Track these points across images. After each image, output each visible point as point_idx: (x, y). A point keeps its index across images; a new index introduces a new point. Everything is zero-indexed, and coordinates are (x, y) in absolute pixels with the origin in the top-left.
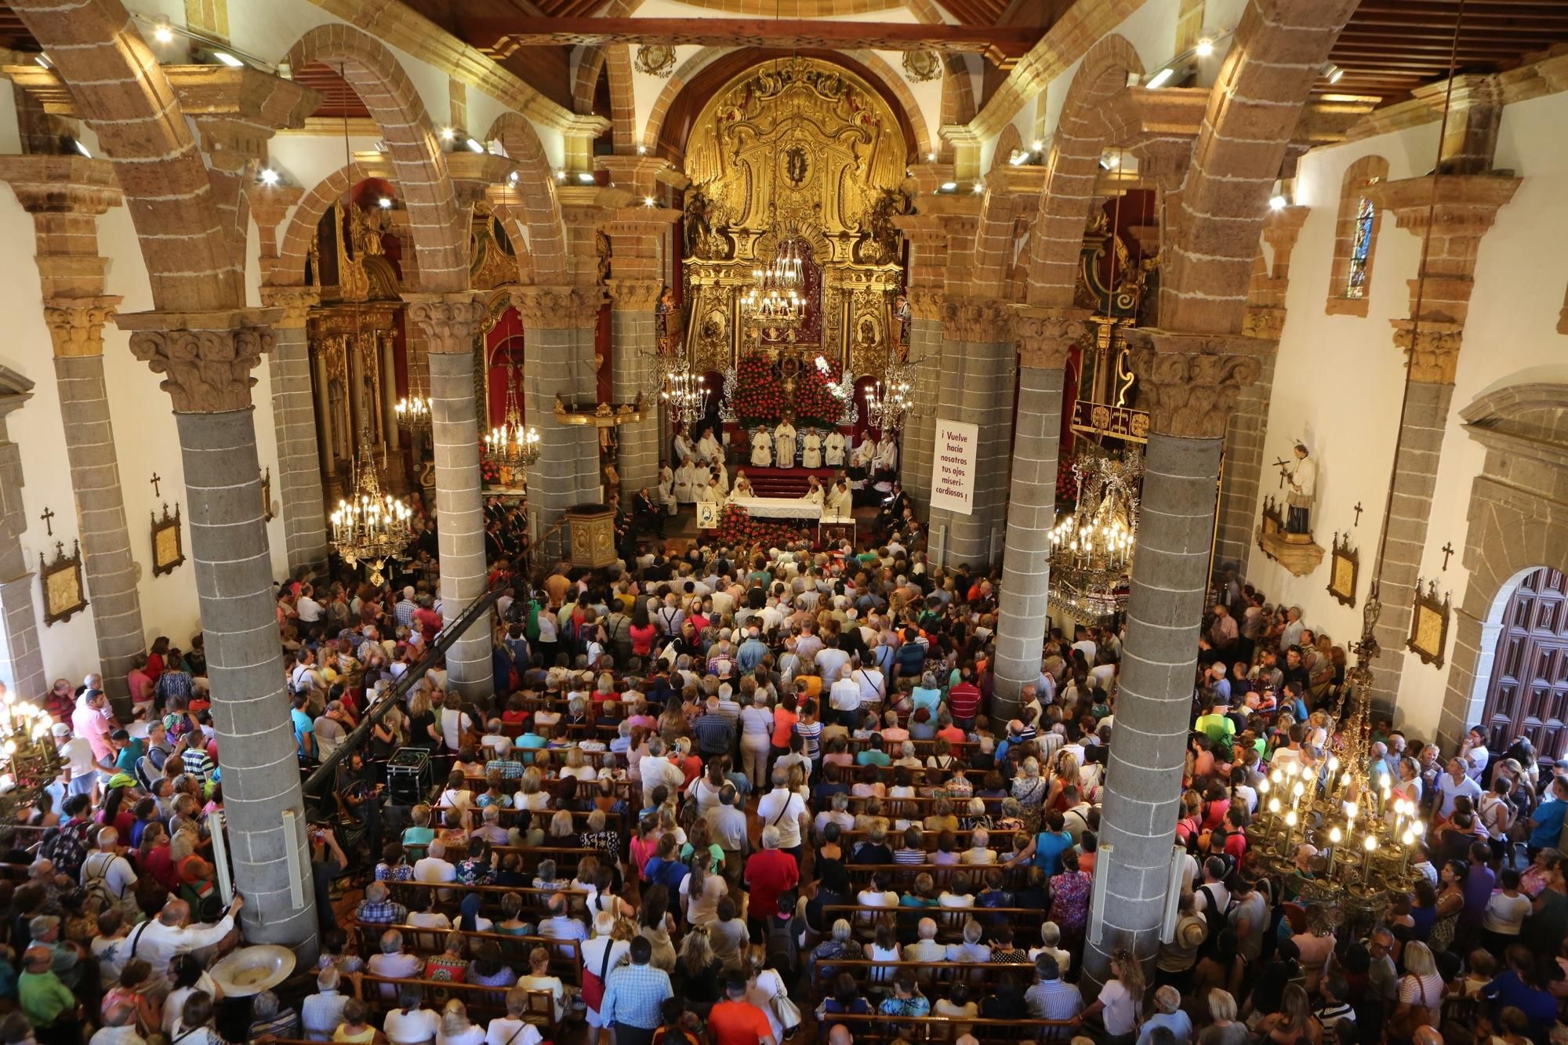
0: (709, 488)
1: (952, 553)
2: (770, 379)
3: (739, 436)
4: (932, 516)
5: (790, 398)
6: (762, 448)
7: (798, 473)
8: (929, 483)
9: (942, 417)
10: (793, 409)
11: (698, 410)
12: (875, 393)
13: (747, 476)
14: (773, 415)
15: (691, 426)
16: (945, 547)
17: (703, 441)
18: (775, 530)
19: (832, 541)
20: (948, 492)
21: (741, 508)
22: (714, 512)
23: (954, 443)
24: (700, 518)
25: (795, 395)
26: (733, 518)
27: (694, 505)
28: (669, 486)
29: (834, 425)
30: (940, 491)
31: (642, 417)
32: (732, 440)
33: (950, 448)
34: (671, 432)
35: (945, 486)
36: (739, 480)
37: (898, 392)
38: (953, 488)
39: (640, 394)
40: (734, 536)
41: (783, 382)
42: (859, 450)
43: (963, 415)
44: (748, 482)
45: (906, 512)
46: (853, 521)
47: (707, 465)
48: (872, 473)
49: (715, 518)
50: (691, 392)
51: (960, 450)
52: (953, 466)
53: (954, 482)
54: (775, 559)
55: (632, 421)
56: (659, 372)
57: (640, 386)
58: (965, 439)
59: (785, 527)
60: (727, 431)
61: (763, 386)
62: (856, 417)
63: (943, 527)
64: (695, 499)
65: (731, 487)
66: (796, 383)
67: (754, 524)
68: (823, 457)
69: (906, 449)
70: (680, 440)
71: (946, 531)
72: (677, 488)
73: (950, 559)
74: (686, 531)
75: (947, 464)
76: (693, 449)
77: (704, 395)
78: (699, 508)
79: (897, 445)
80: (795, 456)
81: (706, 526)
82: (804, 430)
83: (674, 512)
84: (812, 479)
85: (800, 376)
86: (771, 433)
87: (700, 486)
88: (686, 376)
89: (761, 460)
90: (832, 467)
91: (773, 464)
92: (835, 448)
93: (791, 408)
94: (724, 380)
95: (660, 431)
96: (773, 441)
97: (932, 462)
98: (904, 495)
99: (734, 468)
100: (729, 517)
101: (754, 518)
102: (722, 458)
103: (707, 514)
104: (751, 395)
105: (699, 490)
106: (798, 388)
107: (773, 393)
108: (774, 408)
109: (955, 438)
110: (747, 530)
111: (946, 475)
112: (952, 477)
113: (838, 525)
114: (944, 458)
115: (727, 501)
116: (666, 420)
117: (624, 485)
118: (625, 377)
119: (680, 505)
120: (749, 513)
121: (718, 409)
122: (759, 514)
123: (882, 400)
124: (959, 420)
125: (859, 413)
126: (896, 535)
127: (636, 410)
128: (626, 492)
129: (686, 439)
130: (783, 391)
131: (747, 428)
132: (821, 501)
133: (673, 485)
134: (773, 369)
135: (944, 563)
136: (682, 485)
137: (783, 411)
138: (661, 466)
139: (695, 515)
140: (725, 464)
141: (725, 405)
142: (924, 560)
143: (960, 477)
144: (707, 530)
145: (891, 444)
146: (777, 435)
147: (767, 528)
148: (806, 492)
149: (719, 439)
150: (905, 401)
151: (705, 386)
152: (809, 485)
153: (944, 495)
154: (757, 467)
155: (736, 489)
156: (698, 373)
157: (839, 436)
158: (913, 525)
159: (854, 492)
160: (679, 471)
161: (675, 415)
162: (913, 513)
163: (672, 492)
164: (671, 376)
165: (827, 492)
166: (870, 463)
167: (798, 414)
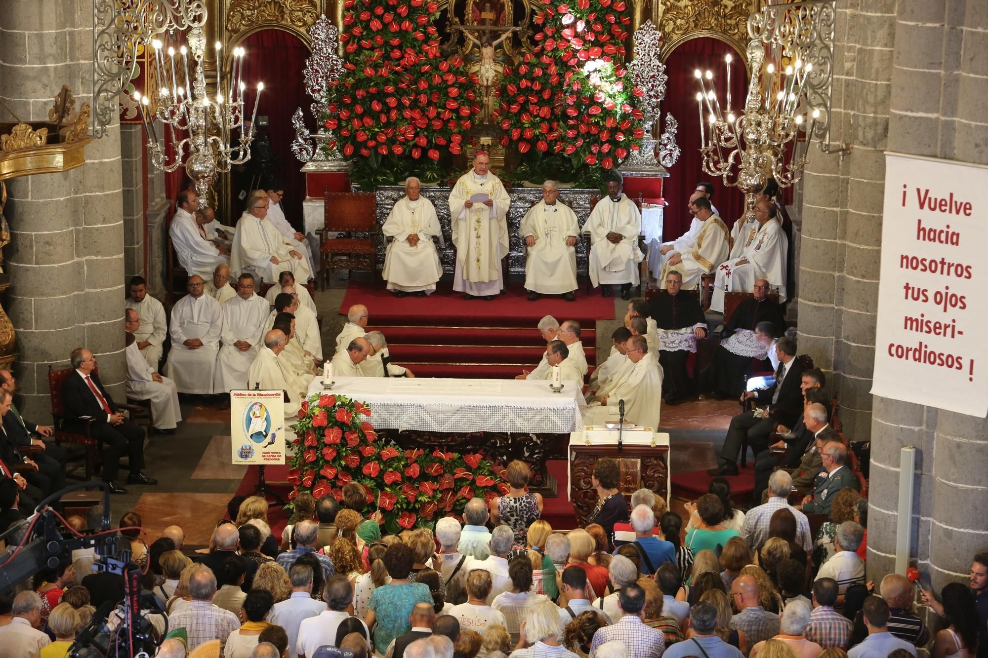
0: (267, 352)
1: (936, 523)
2: (433, 49)
3: (349, 210)
4: (878, 420)
5: (491, 101)
6: (413, 240)
7: (516, 309)
8: (870, 333)
9: (902, 150)
10: (500, 134)
11: (234, 138)
12: (719, 85)
13: (371, 323)
14: (444, 149)
15: (217, 184)
16: (916, 507)
17: (248, 221)
18: (450, 467)
19: (605, 495)
20: (922, 355)
21: (354, 407)
22: (278, 421)
23: (935, 220)
24: (239, 437)
25: (502, 92)
26: (332, 436)
27: (222, 402)
28: (156, 351)
29: (608, 175)
30: (899, 352)
31: (72, 159)
32: (331, 220)
33: (925, 233)
34: (159, 199)
35: (911, 339)
36: (352, 332)
37: (784, 82)
38: (936, 343)
39: (65, 95)
40: (334, 484)
41: (468, 60)
42: (683, 244)
43: (959, 141)
44: (376, 338)
45: (813, 413)
46: (664, 440)
47: (263, 290)
48: (718, 304)
49: (283, 435)
50: (212, 88)
51: (953, 239)
52: (933, 282)
53: (937, 328)
54: (451, 548)
55: (42, 170)
56: (122, 34)
57: (71, 73)
58: (966, 208)
59: (475, 459)
60: (316, 194)
61: (414, 70)
62: (671, 154)
63: (908, 453)
64: (230, 384)
65: (329, 350)
66: (508, 60)
67: (391, 451)
68: (582, 263)
69: (807, 238)
70: (185, 222)
71: (919, 462)
72: (177, 354)
73: (932, 541)
74: (203, 474)
75: (920, 279)
76: (224, 245)
77: (249, 96)
78: (238, 408)
79: (788, 228)
80: (506, 263)
81: (257, 459)
82: (529, 189)
83: (171, 418)
84: (547, 324)
85: (516, 41)
86: (440, 203)
87: (243, 346)
88: (197, 44)
89: (412, 274)
90: (607, 290)
91: (446, 283)
92: (615, 238)
93: (491, 128)
94: (306, 53)
95: (127, 196)
96: (445, 221)
97: (875, 273)
98: (803, 365)
99: (336, 297)
100: (320, 431)
101: (390, 435)
102: (303, 270)
103: (258, 425)
104: (381, 96)
105: (238, 359)
106: (512, 73)
107: (443, 89)
108: (444, 131)
109: (940, 205)
110: (372, 468)
111: (915, 309)
112: (933, 312)
113: (620, 450)
114: (909, 262)
115: (315, 388)
116: (146, 168)
117: (28, 345)
118: (30, 48)
119: (187, 400)
120: (376, 420)
121: (292, 134)
122: (403, 424)
123: (739, 106)
124: (947, 156)
125: (680, 140)
126: (781, 477)
127: (54, 138)
128: (32, 364)
129: (202, 220)
130: (470, 84)
131: (372, 187)
132: (574, 384)
133: (167, 345)
134: (441, 24)
135: (914, 553)
136: (192, 344)
137: (469, 137)
138: (132, 293)
139: (227, 431)
140: (312, 286)
141: (311, 123)
142: (858, 544)
143: (954, 312)
144: (258, 470)
145: (771, 226)
146: (456, 201)
147: (423, 461)
148: (537, 360)
149: (295, 218)
150: (803, 106)
151: (249, 71)
152: (542, 342)
153: (910, 362)
154: (400, 294)
155: (343, 356)
156: (234, 37)
157: (627, 205)
158: (831, 449)
159: (665, 358)
160: (184, 307)
161: (170, 152)
162: (831, 415)
163: (162, 369)
164: (157, 45)
165: (593, 360)
166: (710, 278)
167: (512, 146)
